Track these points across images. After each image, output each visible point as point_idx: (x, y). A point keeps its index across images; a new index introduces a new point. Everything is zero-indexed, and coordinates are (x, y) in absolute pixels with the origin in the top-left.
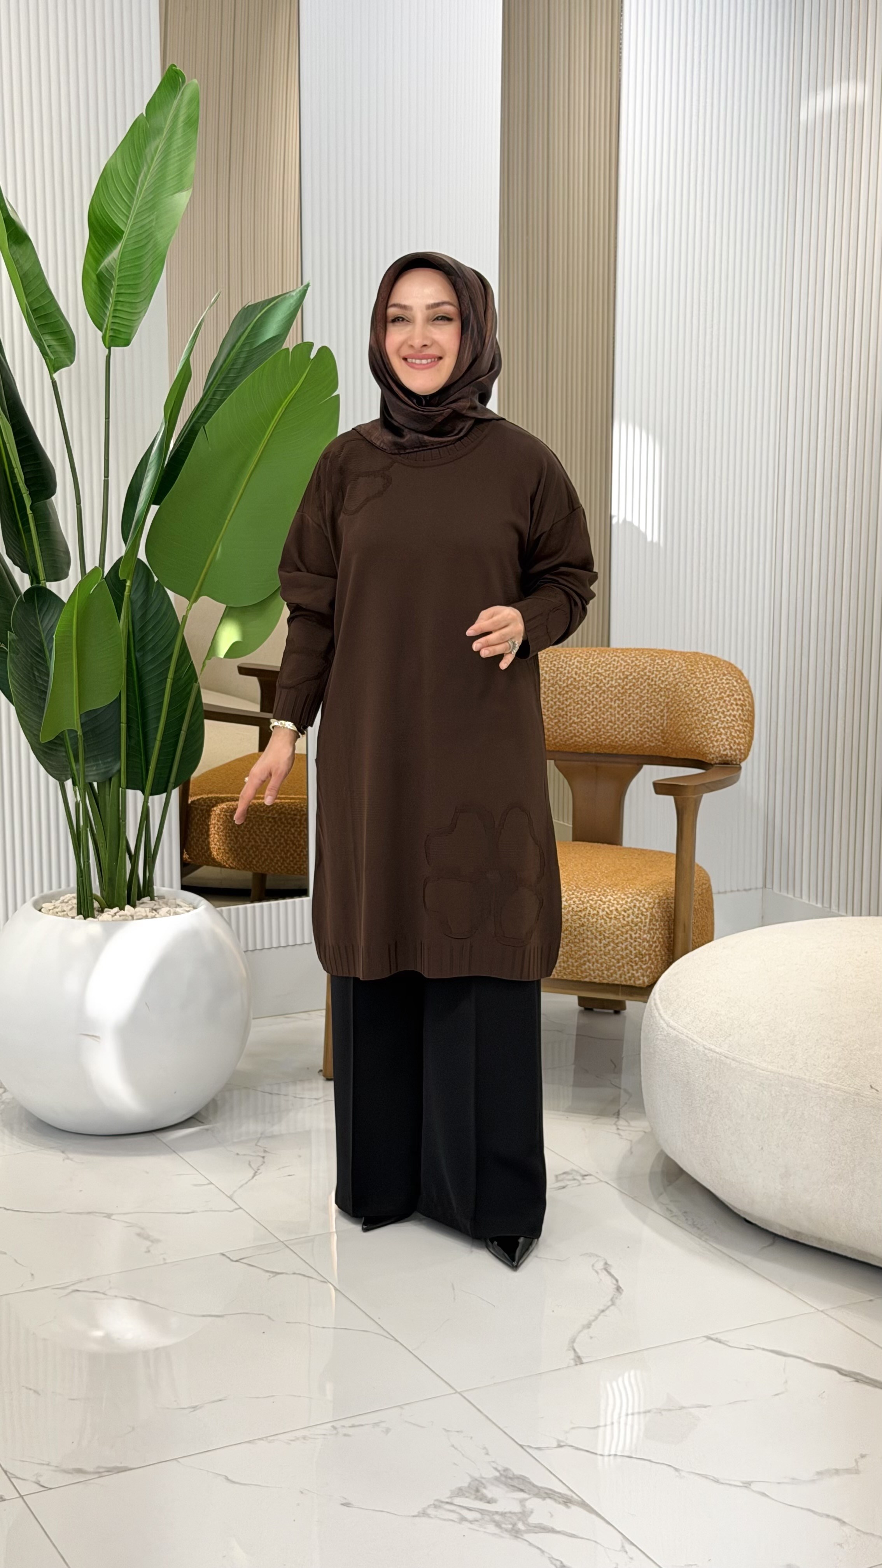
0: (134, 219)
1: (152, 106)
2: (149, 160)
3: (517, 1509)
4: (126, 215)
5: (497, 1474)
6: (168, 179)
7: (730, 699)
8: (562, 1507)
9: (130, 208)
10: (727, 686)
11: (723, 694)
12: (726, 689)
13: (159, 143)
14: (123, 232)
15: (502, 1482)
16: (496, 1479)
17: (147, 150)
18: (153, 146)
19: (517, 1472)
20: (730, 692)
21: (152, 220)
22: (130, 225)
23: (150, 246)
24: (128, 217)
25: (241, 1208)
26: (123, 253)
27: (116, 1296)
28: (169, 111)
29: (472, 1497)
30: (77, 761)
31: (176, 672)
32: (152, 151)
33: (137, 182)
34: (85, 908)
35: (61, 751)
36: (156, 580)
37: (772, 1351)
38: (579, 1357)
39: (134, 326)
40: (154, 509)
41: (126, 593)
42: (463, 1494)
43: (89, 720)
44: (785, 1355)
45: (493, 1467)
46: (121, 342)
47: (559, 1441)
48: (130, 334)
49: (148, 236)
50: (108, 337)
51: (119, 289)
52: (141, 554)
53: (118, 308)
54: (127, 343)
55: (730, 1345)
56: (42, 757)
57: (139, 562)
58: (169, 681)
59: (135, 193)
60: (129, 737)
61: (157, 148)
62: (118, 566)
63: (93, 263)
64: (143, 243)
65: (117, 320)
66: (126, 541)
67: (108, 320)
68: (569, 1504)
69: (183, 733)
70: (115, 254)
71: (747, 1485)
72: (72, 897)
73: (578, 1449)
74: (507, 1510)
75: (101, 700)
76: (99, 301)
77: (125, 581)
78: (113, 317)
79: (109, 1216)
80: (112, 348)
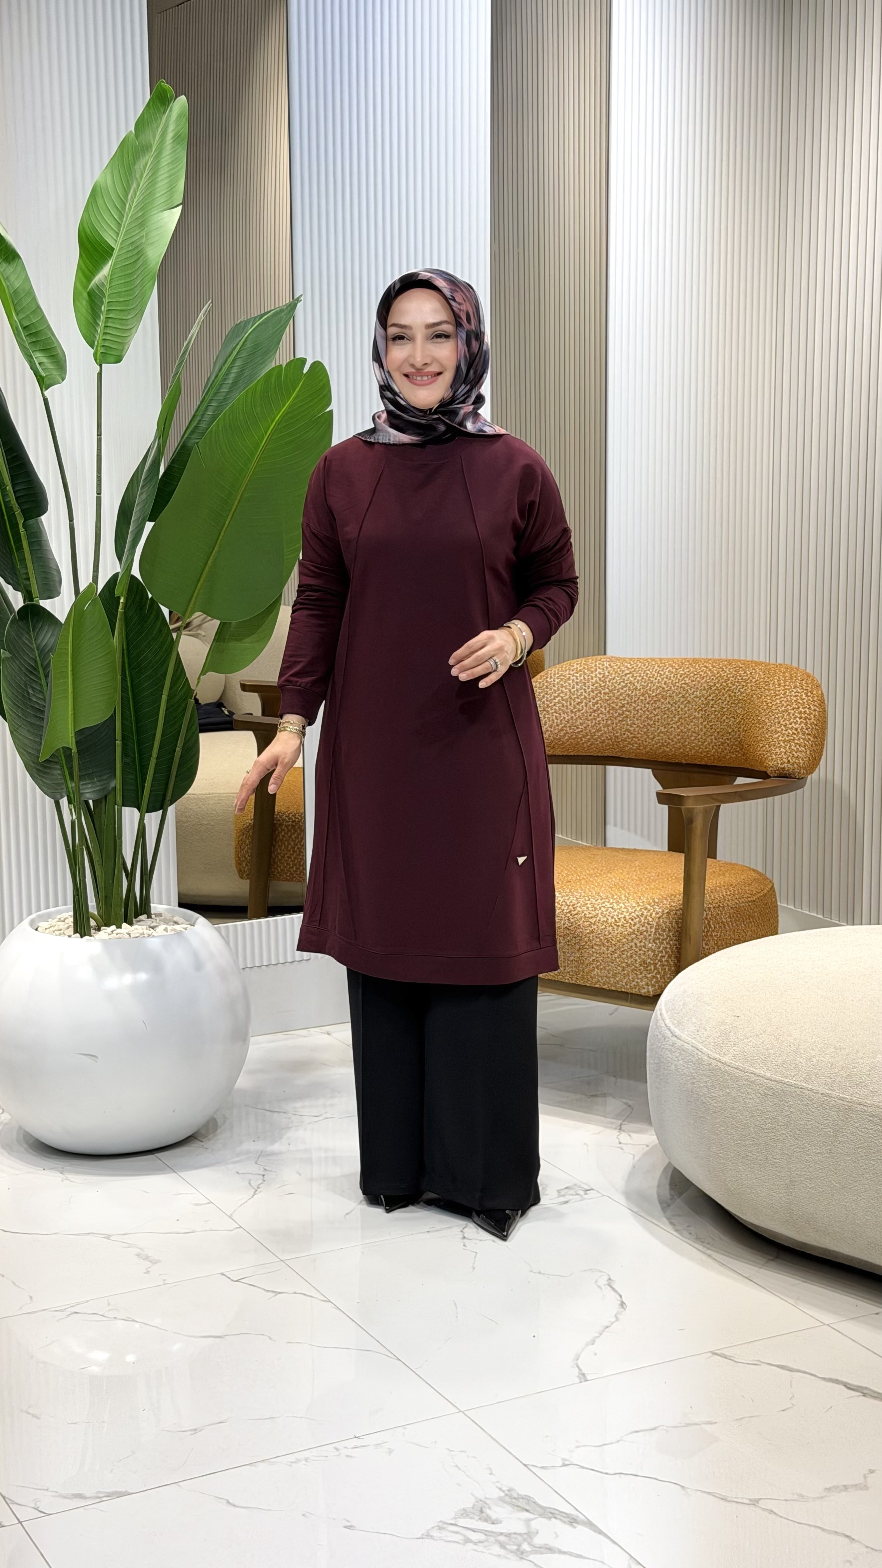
0: (124, 236)
1: (141, 124)
2: (138, 176)
3: (522, 1529)
4: (116, 232)
5: (503, 1495)
6: (157, 195)
7: (795, 712)
8: (567, 1527)
9: (119, 225)
10: (795, 699)
11: (789, 707)
12: (793, 701)
13: (148, 159)
14: (114, 249)
15: (506, 1502)
16: (501, 1499)
17: (136, 167)
18: (142, 162)
19: (522, 1493)
20: (796, 705)
21: (142, 237)
22: (121, 241)
23: (140, 262)
24: (118, 234)
25: (241, 1227)
26: (113, 271)
27: (115, 1318)
28: (157, 127)
29: (477, 1518)
30: (72, 778)
31: (171, 688)
32: (142, 167)
33: (127, 199)
34: (81, 927)
35: (56, 769)
36: (150, 596)
37: (778, 1366)
38: (584, 1375)
39: (125, 343)
40: (149, 526)
41: (119, 610)
42: (467, 1515)
43: (84, 737)
44: (791, 1370)
45: (497, 1487)
46: (112, 359)
47: (564, 1459)
48: (122, 350)
49: (138, 253)
50: (99, 353)
51: (110, 306)
52: (136, 572)
53: (109, 324)
54: (118, 360)
55: (736, 1360)
56: (36, 775)
57: (133, 577)
58: (164, 697)
59: (125, 209)
60: (124, 754)
61: (146, 164)
62: (113, 582)
63: (84, 280)
64: (133, 260)
65: (108, 337)
66: (120, 558)
67: (99, 337)
68: (574, 1524)
69: (178, 750)
70: (106, 271)
71: (755, 1502)
72: (68, 916)
73: (583, 1467)
74: (513, 1531)
75: (94, 718)
76: (90, 319)
77: (119, 598)
78: (104, 333)
79: (108, 1237)
80: (104, 365)
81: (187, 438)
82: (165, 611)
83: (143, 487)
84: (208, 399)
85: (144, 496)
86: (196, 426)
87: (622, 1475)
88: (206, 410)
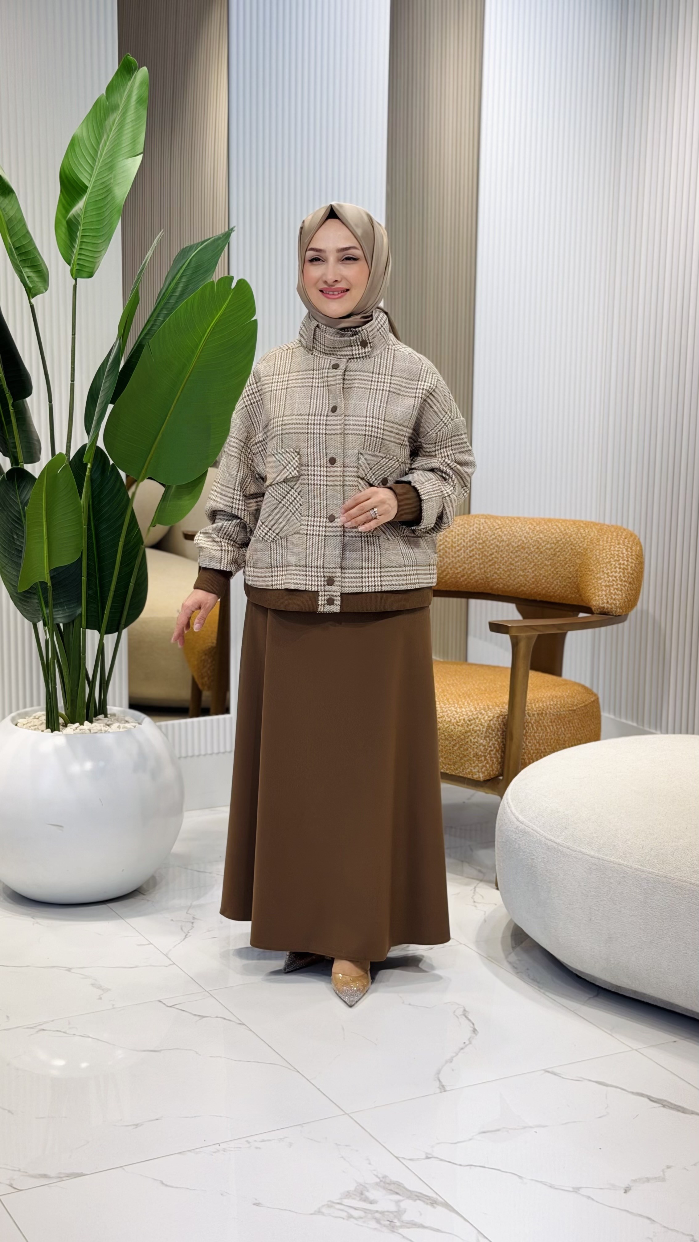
0: (96, 177)
1: (111, 89)
2: (108, 130)
3: (392, 1208)
4: (90, 174)
5: (378, 1180)
6: (123, 146)
8: (429, 1207)
9: (92, 168)
13: (115, 117)
14: (87, 187)
15: (381, 1187)
16: (377, 1184)
17: (107, 122)
18: (111, 119)
19: (394, 1179)
21: (111, 178)
22: (93, 181)
23: (109, 198)
24: (91, 176)
25: (174, 964)
26: (87, 204)
27: (74, 1034)
28: (124, 91)
29: (358, 1199)
30: (47, 606)
31: (126, 537)
32: (111, 123)
33: (98, 147)
34: (52, 724)
35: (34, 599)
36: (111, 462)
37: (596, 1082)
38: (443, 1086)
39: (96, 262)
40: (110, 407)
41: (87, 474)
42: (350, 1196)
43: (57, 574)
44: (607, 1085)
45: (374, 1175)
46: (85, 275)
47: (427, 1153)
48: (93, 268)
49: (107, 191)
50: (74, 270)
51: (85, 232)
52: (100, 443)
53: (83, 247)
54: (90, 275)
55: (563, 1076)
56: (19, 603)
57: (98, 448)
58: (121, 544)
59: (97, 156)
60: (89, 587)
61: (115, 121)
62: (81, 452)
63: (64, 212)
64: (103, 196)
65: (82, 257)
66: (88, 433)
67: (75, 257)
68: (435, 1205)
69: (132, 585)
70: (81, 205)
71: (576, 1190)
72: (42, 715)
73: (441, 1160)
74: (386, 1210)
75: (66, 559)
76: (68, 242)
77: (86, 464)
78: (79, 254)
79: (69, 970)
80: (78, 279)
81: (144, 338)
82: (123, 474)
83: (106, 377)
84: (159, 308)
85: (107, 384)
86: (149, 329)
87: (472, 1167)
88: (158, 316)
